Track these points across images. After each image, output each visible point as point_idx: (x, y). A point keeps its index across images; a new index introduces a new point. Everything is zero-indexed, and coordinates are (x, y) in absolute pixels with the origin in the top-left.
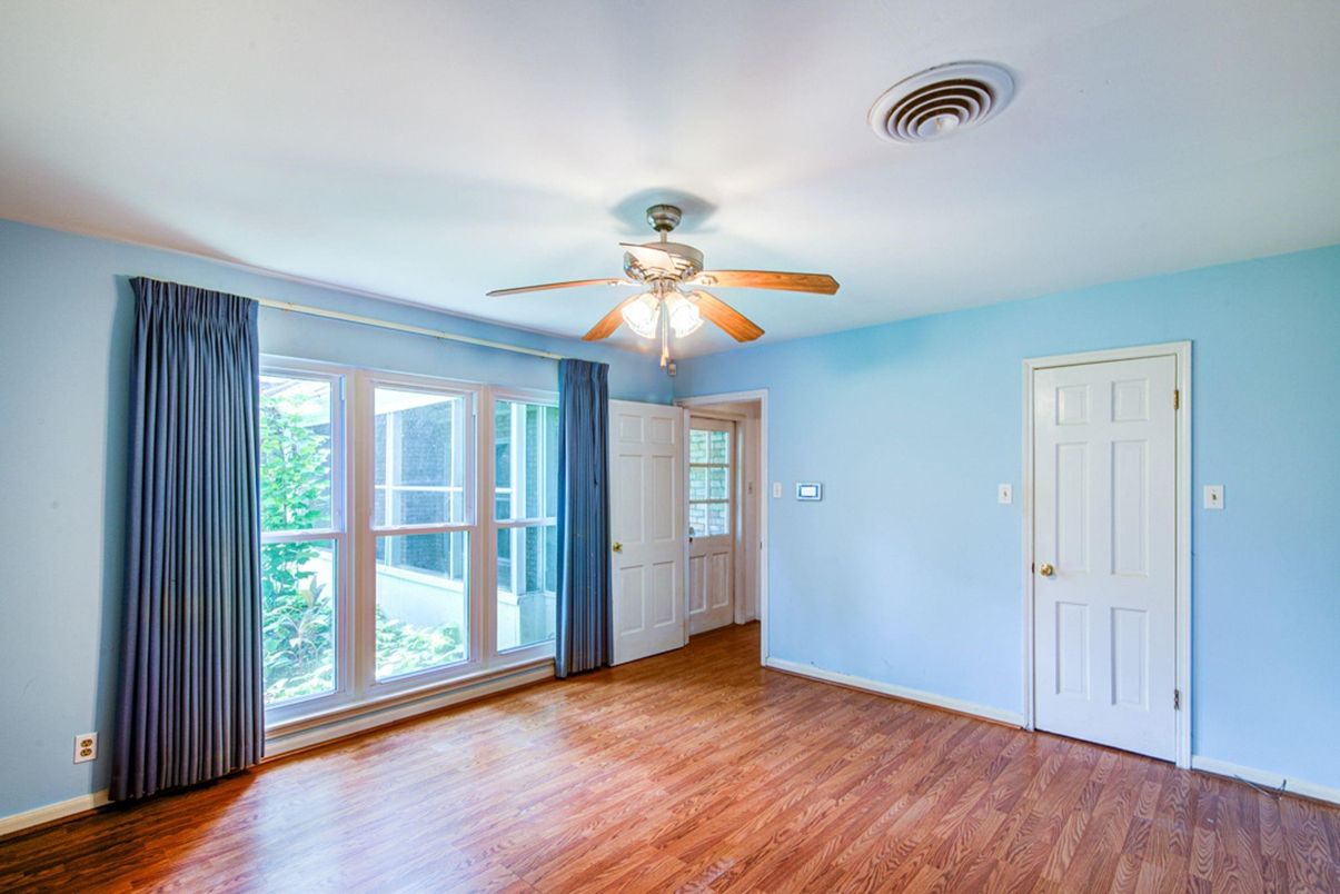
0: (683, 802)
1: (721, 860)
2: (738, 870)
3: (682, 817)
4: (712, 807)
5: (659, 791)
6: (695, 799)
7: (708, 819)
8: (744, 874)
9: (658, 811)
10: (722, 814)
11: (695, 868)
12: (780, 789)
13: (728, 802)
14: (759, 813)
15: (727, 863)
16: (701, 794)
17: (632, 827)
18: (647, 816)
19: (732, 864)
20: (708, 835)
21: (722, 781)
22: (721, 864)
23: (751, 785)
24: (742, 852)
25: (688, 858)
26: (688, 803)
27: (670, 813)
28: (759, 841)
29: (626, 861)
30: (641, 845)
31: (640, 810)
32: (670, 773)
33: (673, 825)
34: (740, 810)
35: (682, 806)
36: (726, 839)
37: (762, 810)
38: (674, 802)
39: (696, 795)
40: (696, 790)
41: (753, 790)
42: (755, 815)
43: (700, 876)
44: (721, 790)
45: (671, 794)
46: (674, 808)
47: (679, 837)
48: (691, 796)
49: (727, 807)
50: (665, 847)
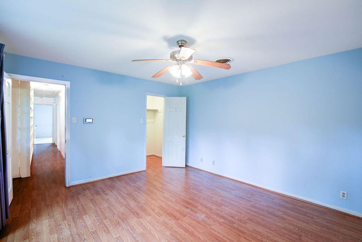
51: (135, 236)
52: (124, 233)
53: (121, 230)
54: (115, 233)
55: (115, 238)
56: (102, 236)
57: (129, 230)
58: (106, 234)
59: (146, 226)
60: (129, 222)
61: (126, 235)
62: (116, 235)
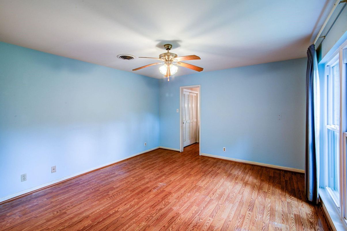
0: (167, 205)
1: (156, 191)
2: (153, 190)
3: (166, 201)
4: (158, 204)
5: (175, 209)
6: (163, 207)
7: (159, 201)
8: (152, 189)
9: (173, 202)
10: (155, 202)
11: (162, 189)
12: (134, 214)
13: (153, 207)
14: (144, 204)
15: (155, 191)
16: (161, 209)
17: (179, 197)
18: (176, 200)
19: (154, 191)
20: (159, 196)
21: (154, 215)
22: (156, 190)
23: (144, 215)
24: (151, 193)
25: (163, 191)
26: (165, 205)
27: (170, 201)
28: (146, 196)
29: (177, 189)
30: (175, 192)
31: (178, 202)
32: (173, 217)
33: (169, 198)
34: (149, 204)
35: (167, 204)
36: (155, 195)
37: (143, 205)
38: (169, 205)
39: (163, 208)
40: (163, 210)
41: (144, 212)
42: (146, 203)
43: (161, 188)
44: (154, 212)
45: (171, 208)
46: (169, 203)
47: (166, 195)
48: (165, 207)
49: (153, 205)
50: (169, 193)
51: (202, 208)
52: (204, 215)
53: (202, 219)
54: (209, 221)
55: (214, 218)
56: (218, 228)
57: (199, 214)
58: (214, 227)
59: (188, 206)
60: (189, 219)
61: (205, 214)
62: (210, 220)
